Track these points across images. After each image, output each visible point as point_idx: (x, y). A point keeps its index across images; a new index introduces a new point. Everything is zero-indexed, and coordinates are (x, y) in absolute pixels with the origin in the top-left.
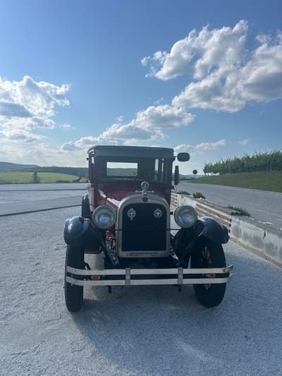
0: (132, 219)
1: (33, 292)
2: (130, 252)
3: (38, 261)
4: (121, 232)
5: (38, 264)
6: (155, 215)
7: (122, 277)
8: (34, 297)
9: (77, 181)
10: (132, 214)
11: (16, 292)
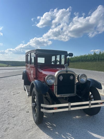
0: (61, 80)
1: (13, 116)
2: (60, 95)
3: (8, 101)
4: (57, 86)
5: (9, 102)
6: (70, 78)
7: (67, 107)
8: (15, 118)
9: (8, 66)
10: (61, 78)
11: (5, 117)
